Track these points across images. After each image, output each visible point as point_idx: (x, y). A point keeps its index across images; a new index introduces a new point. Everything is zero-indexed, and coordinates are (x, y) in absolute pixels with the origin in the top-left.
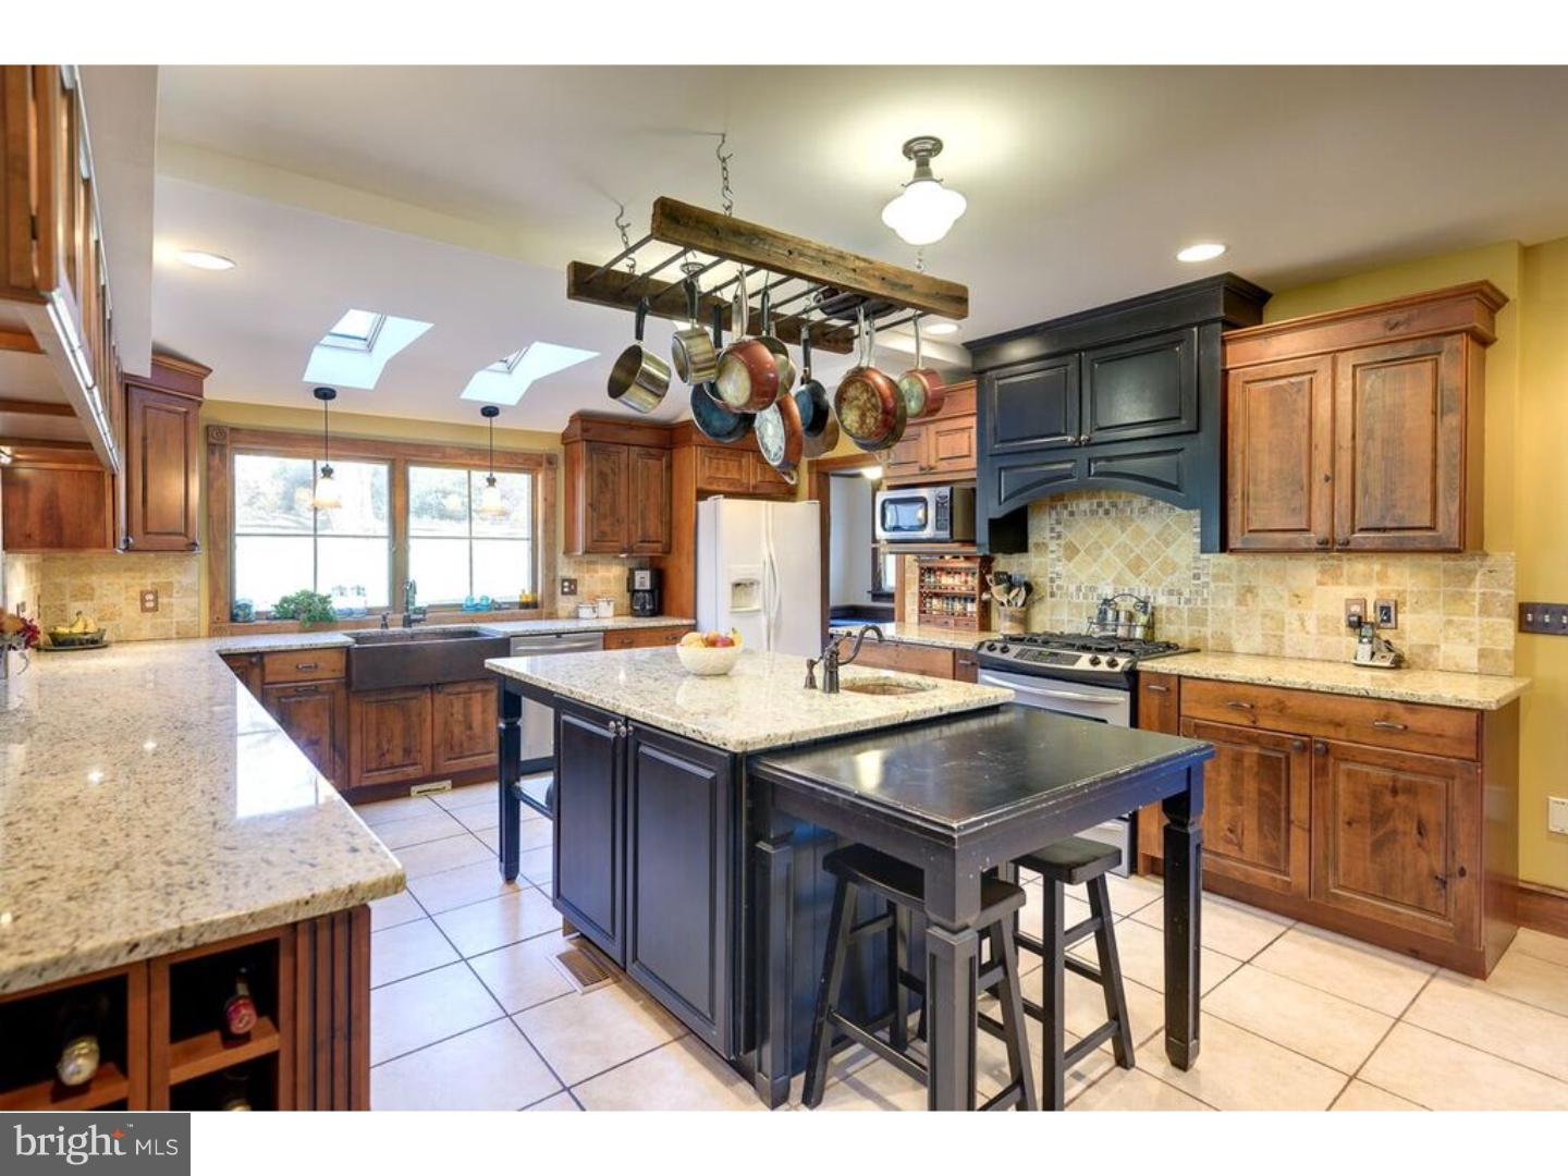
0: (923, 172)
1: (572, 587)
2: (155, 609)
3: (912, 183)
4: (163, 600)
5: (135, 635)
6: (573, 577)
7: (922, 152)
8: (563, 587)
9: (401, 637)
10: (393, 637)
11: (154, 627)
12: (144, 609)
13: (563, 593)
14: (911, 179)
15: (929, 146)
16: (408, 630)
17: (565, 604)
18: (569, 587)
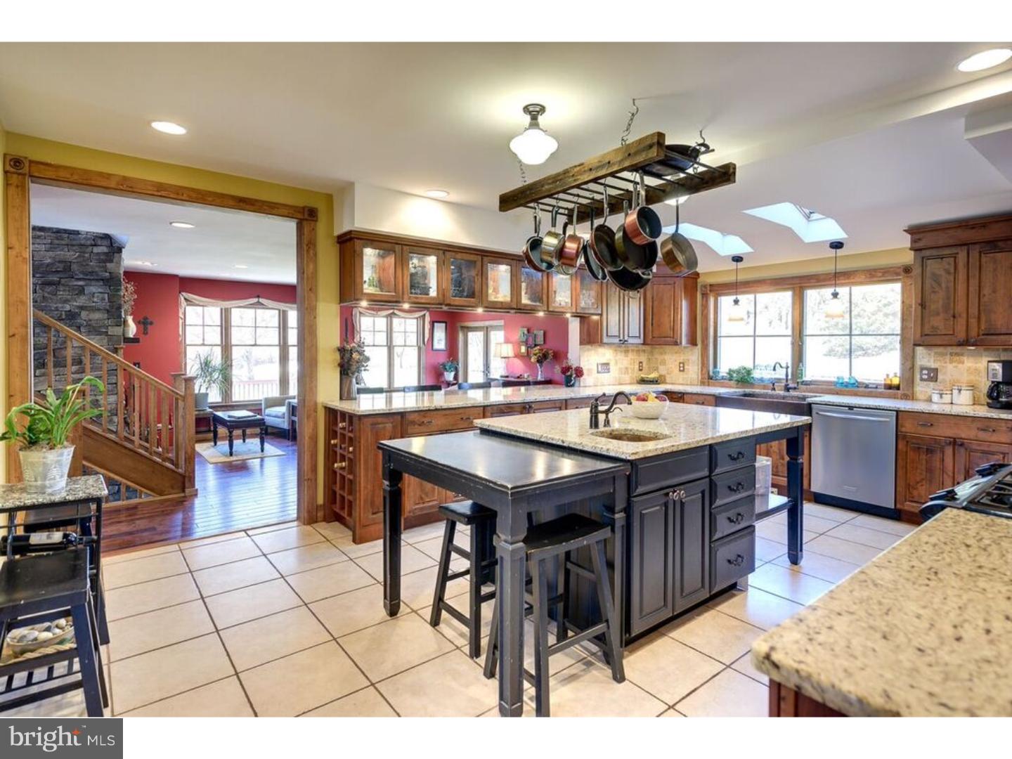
0: (534, 123)
1: (933, 375)
2: (683, 371)
3: (526, 129)
4: (686, 367)
5: (677, 382)
6: (933, 366)
7: (534, 112)
8: (921, 374)
9: (784, 397)
10: (778, 397)
11: (683, 379)
12: (680, 371)
13: (922, 380)
14: (527, 126)
15: (538, 109)
16: (787, 394)
17: (921, 388)
18: (928, 374)
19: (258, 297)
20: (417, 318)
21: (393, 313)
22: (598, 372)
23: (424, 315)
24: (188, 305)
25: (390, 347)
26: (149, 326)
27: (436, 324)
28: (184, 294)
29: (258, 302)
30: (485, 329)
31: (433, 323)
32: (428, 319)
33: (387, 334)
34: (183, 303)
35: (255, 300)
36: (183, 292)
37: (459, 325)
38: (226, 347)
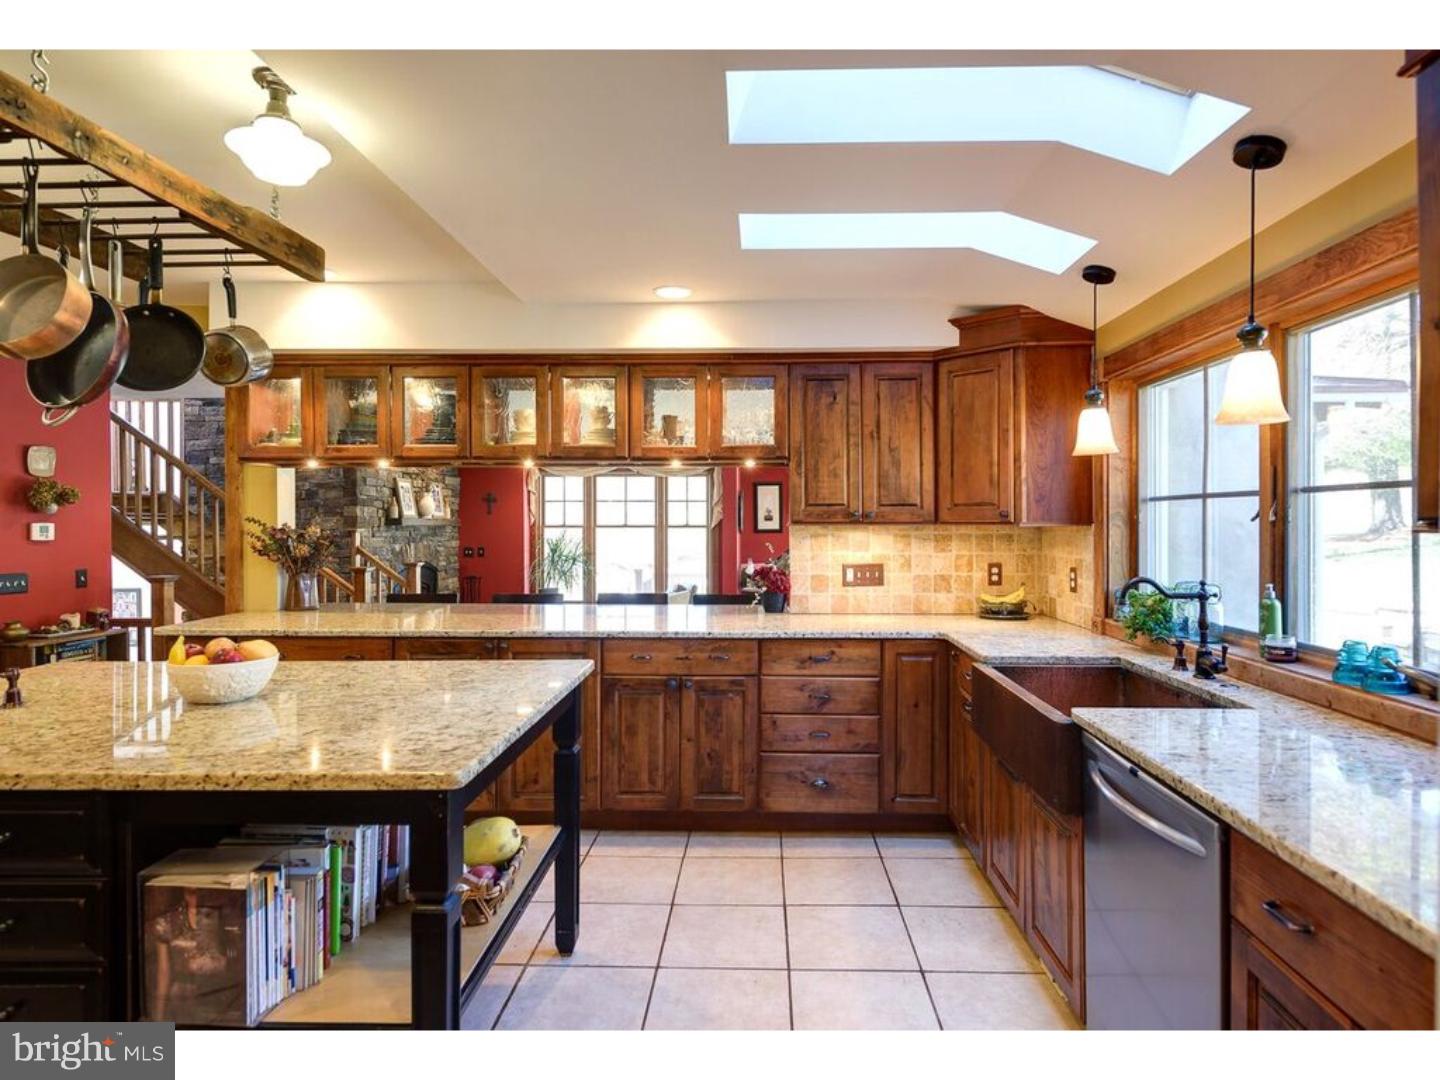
12: (1071, 588)
22: (845, 584)
26: (492, 504)
38: (590, 529)
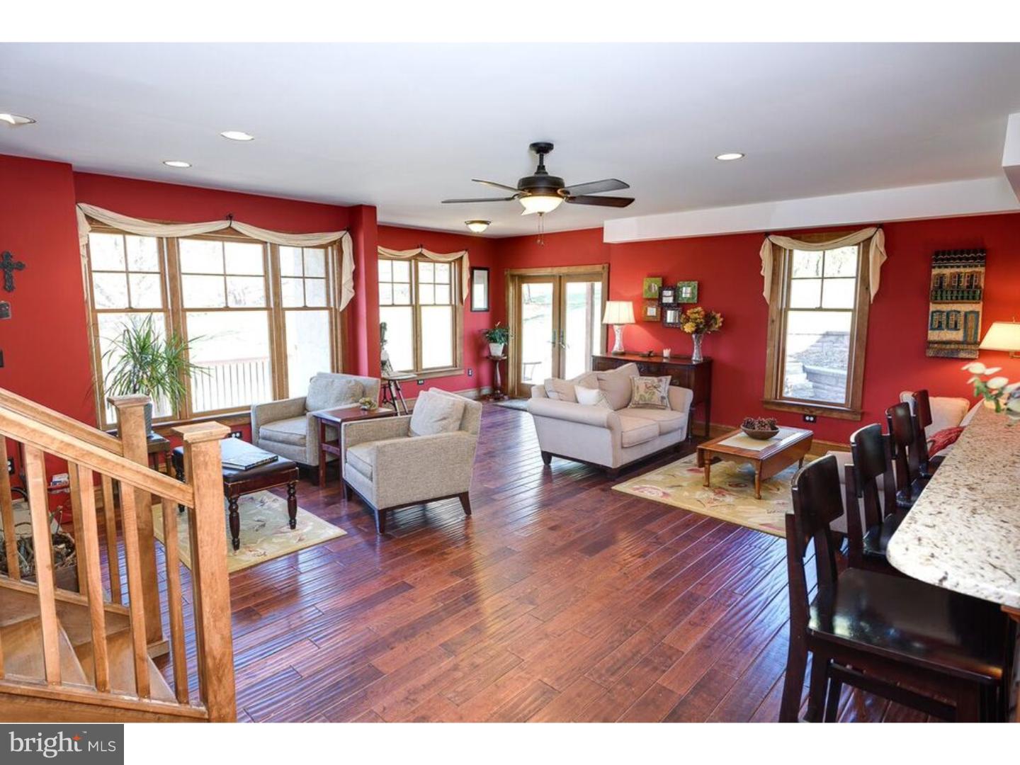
19: (230, 218)
20: (450, 263)
21: (421, 255)
23: (461, 258)
24: (93, 231)
25: (416, 308)
26: (15, 273)
27: (475, 272)
28: (83, 205)
29: (230, 227)
30: (558, 279)
31: (472, 269)
32: (466, 264)
33: (411, 287)
34: (84, 226)
35: (223, 224)
36: (81, 202)
37: (508, 273)
38: (175, 311)
